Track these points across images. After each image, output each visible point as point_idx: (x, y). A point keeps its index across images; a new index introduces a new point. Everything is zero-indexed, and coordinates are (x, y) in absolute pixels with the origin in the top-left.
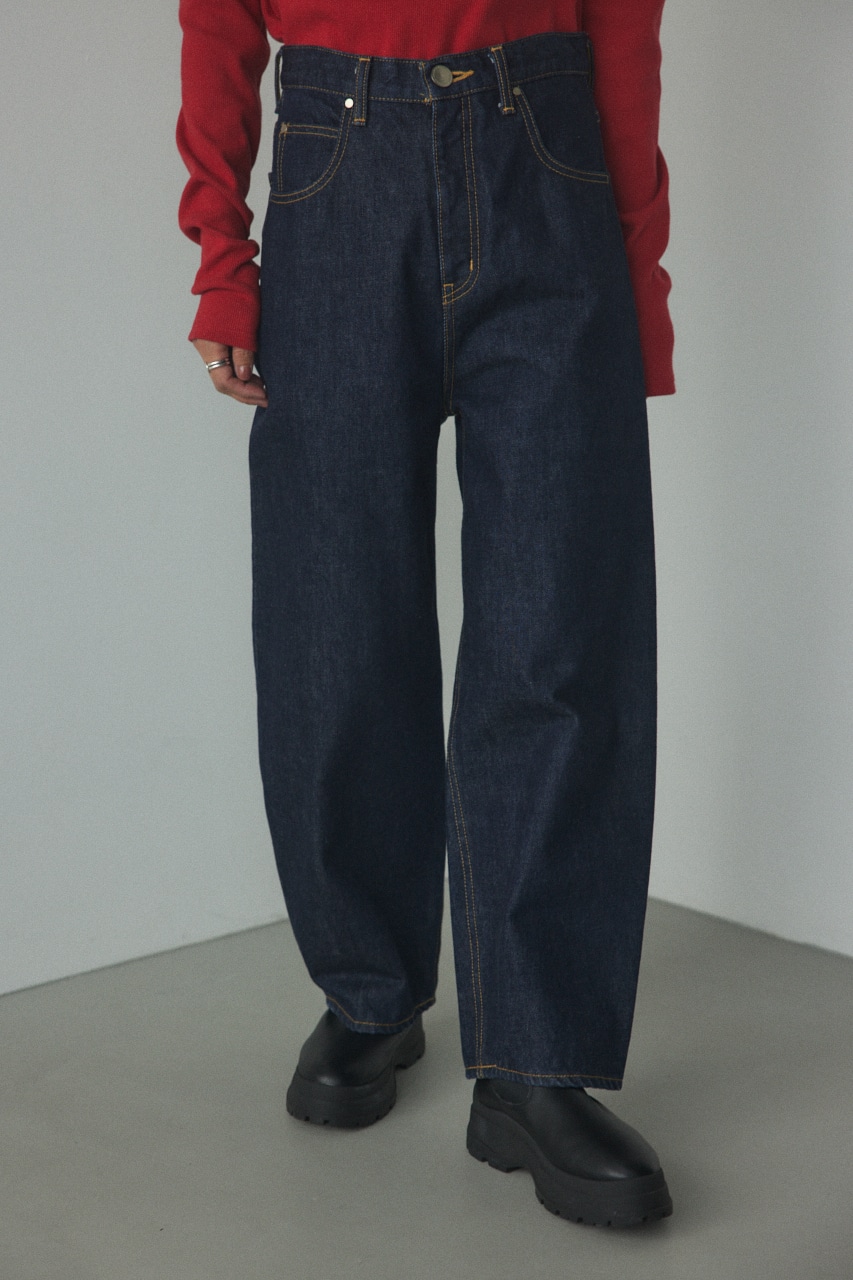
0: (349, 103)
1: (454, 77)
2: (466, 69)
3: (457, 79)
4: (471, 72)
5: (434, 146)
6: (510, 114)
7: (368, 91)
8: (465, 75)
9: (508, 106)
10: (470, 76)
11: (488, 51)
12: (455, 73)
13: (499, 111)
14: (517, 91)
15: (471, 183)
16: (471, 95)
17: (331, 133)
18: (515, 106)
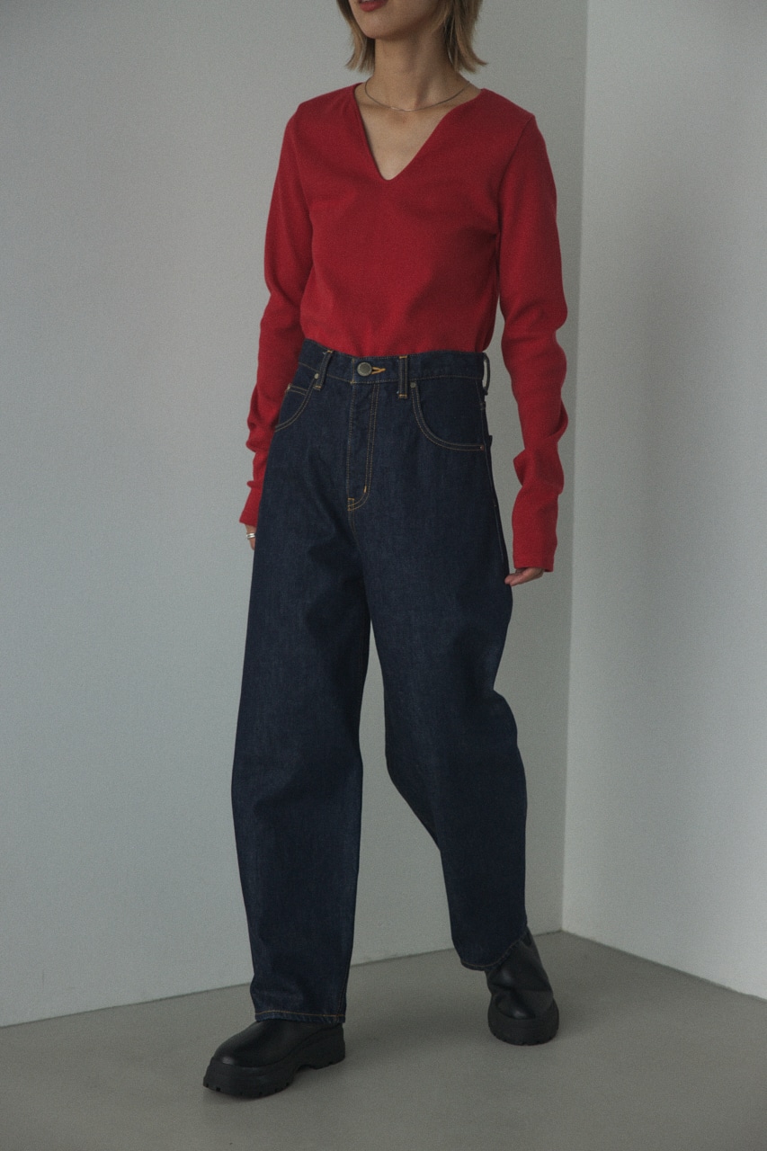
0: (317, 376)
1: (373, 370)
2: (381, 367)
3: (374, 373)
4: (384, 370)
5: (352, 410)
6: (403, 399)
7: (327, 370)
8: (380, 370)
9: (403, 393)
10: (382, 372)
11: (398, 358)
12: (375, 368)
13: (397, 395)
14: (413, 385)
15: (371, 438)
16: (381, 383)
17: (302, 391)
18: (409, 394)
